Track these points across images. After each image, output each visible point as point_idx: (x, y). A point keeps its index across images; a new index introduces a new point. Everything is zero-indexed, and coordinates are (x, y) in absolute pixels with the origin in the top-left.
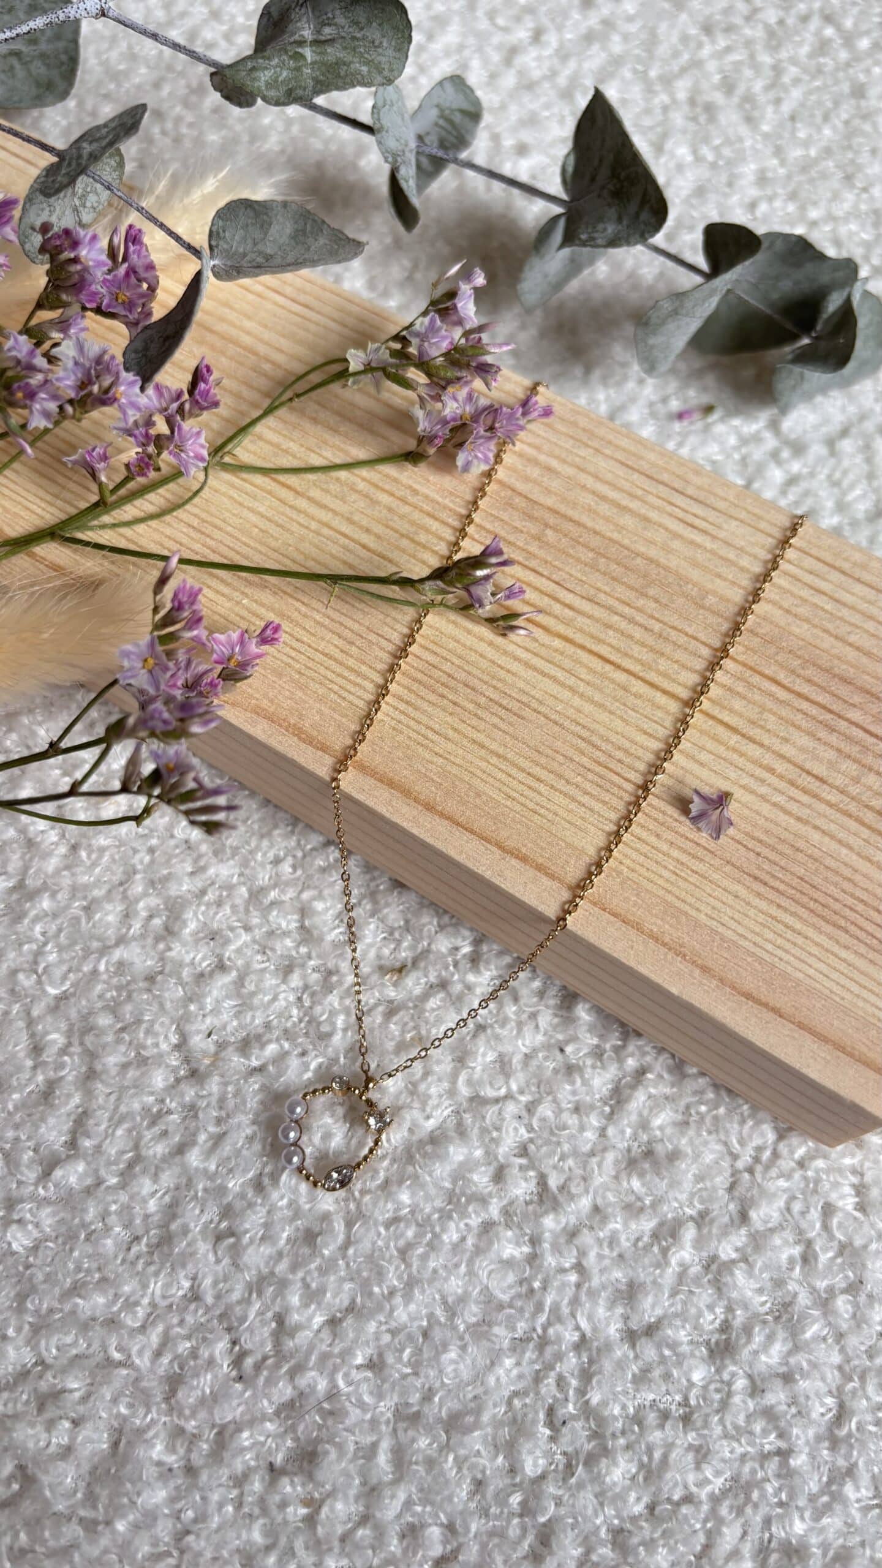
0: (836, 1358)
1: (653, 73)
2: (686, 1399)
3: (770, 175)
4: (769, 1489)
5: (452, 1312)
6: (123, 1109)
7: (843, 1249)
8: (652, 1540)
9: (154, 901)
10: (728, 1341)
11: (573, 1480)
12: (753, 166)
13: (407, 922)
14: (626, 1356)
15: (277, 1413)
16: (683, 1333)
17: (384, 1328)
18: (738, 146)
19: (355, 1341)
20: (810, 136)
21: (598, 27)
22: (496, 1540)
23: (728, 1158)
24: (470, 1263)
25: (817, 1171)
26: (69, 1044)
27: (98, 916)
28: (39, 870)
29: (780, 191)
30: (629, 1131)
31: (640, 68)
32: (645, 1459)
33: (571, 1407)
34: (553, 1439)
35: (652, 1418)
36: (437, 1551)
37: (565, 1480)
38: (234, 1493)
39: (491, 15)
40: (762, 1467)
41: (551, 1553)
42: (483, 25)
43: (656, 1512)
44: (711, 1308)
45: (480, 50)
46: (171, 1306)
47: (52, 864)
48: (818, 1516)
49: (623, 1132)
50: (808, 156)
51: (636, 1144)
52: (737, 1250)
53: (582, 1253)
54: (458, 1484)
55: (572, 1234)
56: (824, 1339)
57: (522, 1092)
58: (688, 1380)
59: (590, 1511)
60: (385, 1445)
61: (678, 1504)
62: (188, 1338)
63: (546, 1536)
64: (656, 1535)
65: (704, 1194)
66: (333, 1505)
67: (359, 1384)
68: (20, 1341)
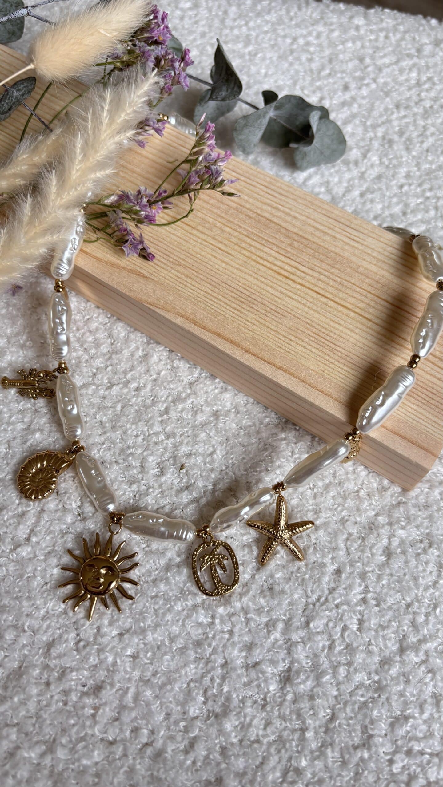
0: (335, 693)
1: (369, 123)
2: (265, 697)
3: (412, 174)
4: (294, 744)
5: (172, 640)
6: (52, 528)
7: (347, 646)
8: (238, 755)
10: (289, 676)
11: (208, 722)
12: (405, 170)
14: (243, 674)
15: (89, 668)
16: (269, 669)
17: (142, 641)
18: (400, 159)
19: (128, 644)
20: (434, 159)
21: (349, 100)
22: (170, 740)
23: (305, 597)
24: (184, 621)
25: (344, 611)
29: (415, 182)
30: (264, 578)
31: (363, 120)
32: (243, 720)
33: (215, 691)
34: (204, 703)
36: (145, 740)
38: (64, 698)
40: (292, 733)
41: (194, 750)
43: (243, 743)
44: (284, 660)
46: (54, 615)
48: (313, 759)
49: (262, 578)
50: (431, 168)
51: (266, 584)
52: (301, 638)
53: (233, 626)
54: (160, 714)
55: (230, 615)
56: (331, 683)
58: (268, 689)
59: (214, 736)
60: (132, 691)
61: (253, 742)
62: (59, 629)
63: (192, 744)
64: (241, 753)
65: (291, 611)
66: (104, 710)
67: (126, 663)
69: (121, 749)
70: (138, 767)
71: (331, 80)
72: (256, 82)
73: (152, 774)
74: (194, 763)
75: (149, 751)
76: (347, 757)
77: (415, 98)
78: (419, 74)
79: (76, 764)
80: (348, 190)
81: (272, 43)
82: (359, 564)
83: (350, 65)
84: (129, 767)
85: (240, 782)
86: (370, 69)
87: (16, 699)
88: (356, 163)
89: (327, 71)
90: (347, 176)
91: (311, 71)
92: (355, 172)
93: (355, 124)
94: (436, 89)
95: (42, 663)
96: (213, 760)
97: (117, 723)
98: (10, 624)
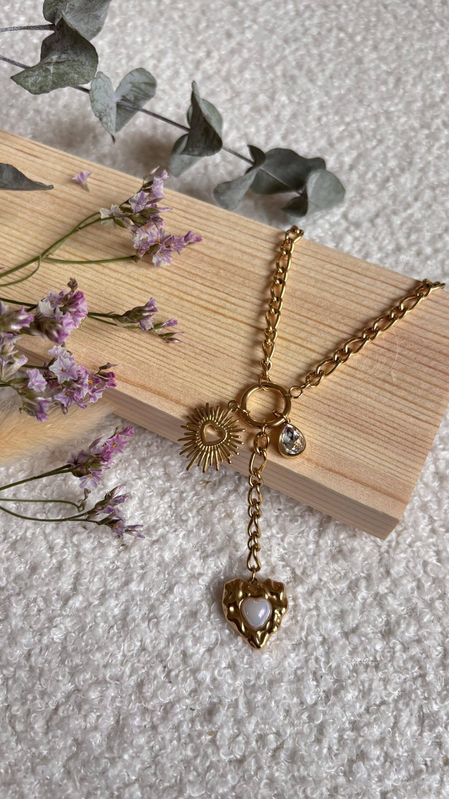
0: (439, 629)
1: (264, 65)
2: (375, 658)
3: (325, 104)
4: (419, 692)
6: (96, 568)
7: (434, 580)
8: (370, 723)
10: (389, 629)
11: (330, 703)
12: (316, 102)
14: (344, 643)
15: (190, 694)
16: (369, 629)
18: (308, 93)
19: (221, 657)
20: (340, 84)
21: (236, 47)
22: (299, 736)
23: (377, 548)
25: (418, 547)
26: (66, 543)
29: (330, 111)
30: (329, 542)
31: (257, 63)
32: (361, 687)
33: (323, 670)
34: (317, 686)
35: (361, 668)
36: (274, 746)
37: (326, 703)
38: (176, 734)
39: (186, 47)
40: (414, 683)
41: (325, 737)
42: (183, 52)
43: (370, 711)
44: (380, 616)
45: (183, 64)
46: (132, 655)
50: (340, 94)
51: (334, 548)
52: (387, 588)
53: (318, 601)
54: (279, 713)
55: (312, 592)
56: (433, 621)
57: (278, 533)
58: (375, 650)
59: (340, 715)
60: (241, 701)
61: (379, 706)
62: (143, 668)
63: (321, 729)
64: (371, 721)
65: (368, 567)
66: (222, 732)
67: (225, 676)
68: (65, 681)
69: (253, 763)
70: (277, 774)
71: (211, 32)
72: (137, 52)
73: (293, 776)
74: (330, 749)
75: (283, 755)
77: (300, 29)
78: (295, 5)
81: (137, 9)
82: (416, 498)
83: (225, 12)
84: (267, 778)
85: (382, 749)
86: (246, 11)
87: (126, 757)
88: (267, 108)
89: (203, 25)
90: (262, 123)
91: (188, 27)
92: (269, 118)
93: (251, 69)
94: (317, 15)
95: (138, 708)
96: (348, 739)
97: (240, 738)
98: (91, 681)
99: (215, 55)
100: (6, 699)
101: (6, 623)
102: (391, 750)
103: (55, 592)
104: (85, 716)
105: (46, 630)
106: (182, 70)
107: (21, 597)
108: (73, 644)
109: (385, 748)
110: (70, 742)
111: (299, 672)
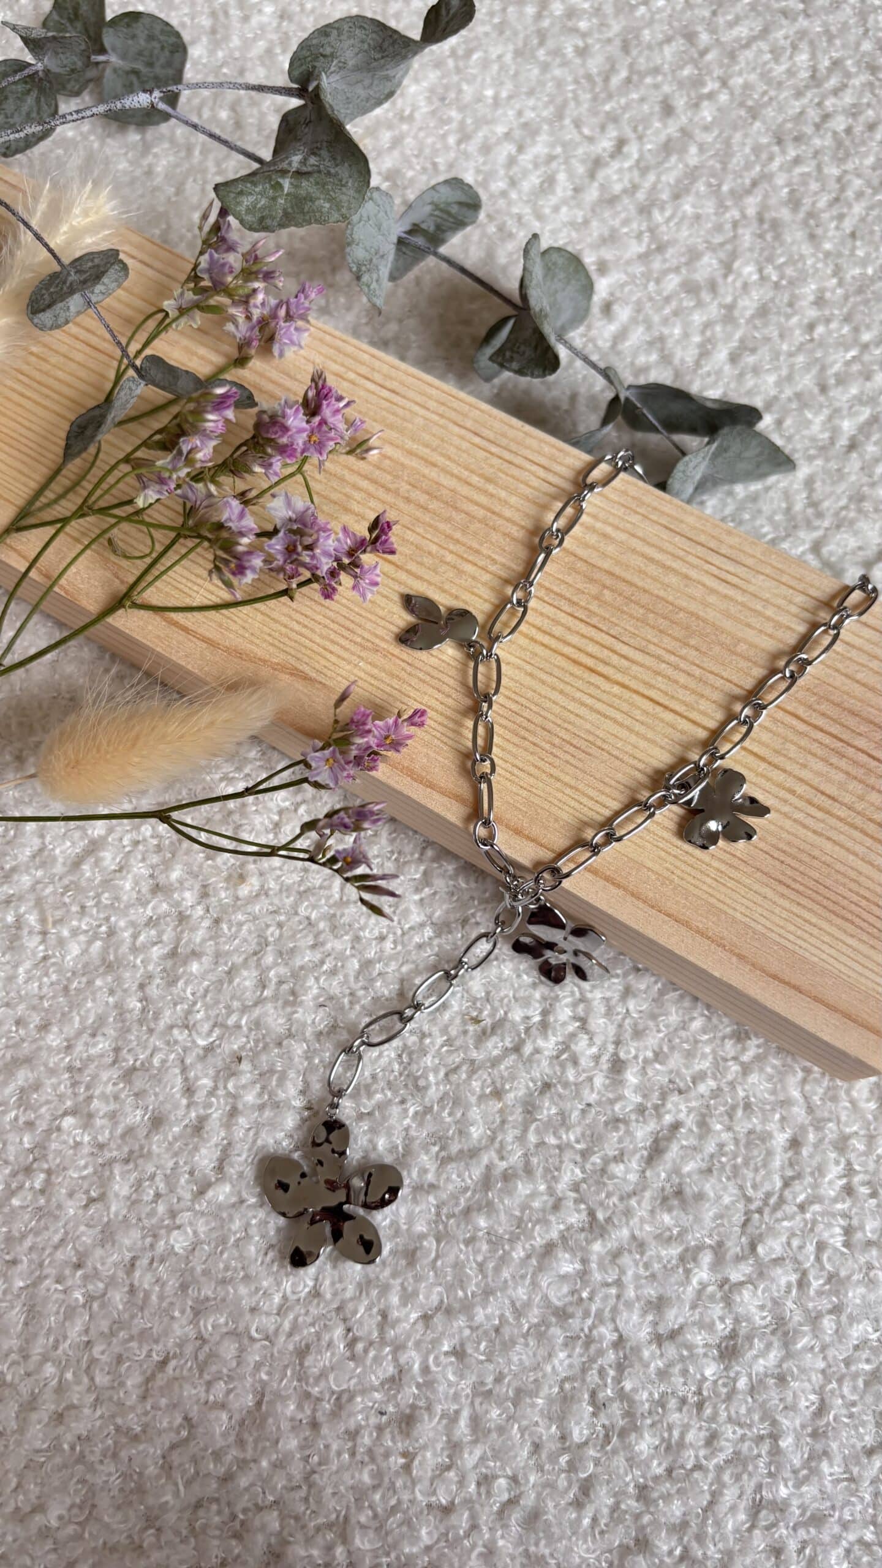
0: (820, 1365)
2: (700, 1389)
3: (827, 295)
4: (762, 1462)
5: (519, 1312)
7: (831, 1278)
8: (669, 1494)
9: (283, 970)
10: (734, 1345)
11: (609, 1448)
12: (813, 287)
13: (488, 993)
14: (653, 1354)
15: (382, 1384)
16: (699, 1338)
18: (800, 265)
19: (443, 1334)
20: (868, 254)
21: (676, 136)
22: (548, 1490)
23: (743, 1202)
24: (534, 1276)
25: (814, 1214)
26: (216, 1088)
27: (237, 980)
28: (190, 940)
29: (836, 312)
30: (663, 1175)
31: (714, 181)
32: (666, 1435)
33: (609, 1391)
34: (594, 1415)
35: (673, 1403)
36: (505, 1497)
37: (603, 1447)
38: (350, 1444)
39: (577, 124)
40: (757, 1445)
41: (591, 1502)
43: (674, 1474)
44: (722, 1319)
46: (298, 1300)
47: (199, 935)
48: (798, 1485)
49: (659, 1175)
50: (865, 274)
51: (669, 1185)
52: (745, 1275)
53: (622, 1272)
54: (522, 1448)
55: (616, 1255)
56: (812, 1348)
57: (578, 1142)
58: (702, 1375)
59: (622, 1471)
60: (465, 1414)
61: (690, 1471)
62: (313, 1324)
63: (586, 1488)
64: (673, 1492)
65: (722, 1229)
66: (424, 1457)
67: (445, 1367)
68: (184, 1322)
69: (465, 1517)
70: (501, 1543)
71: (635, 96)
72: (481, 122)
73: (526, 1551)
74: (595, 1520)
75: (515, 1517)
76: (855, 1470)
77: (813, 114)
78: (813, 56)
79: (393, 1555)
80: (704, 353)
81: (496, 20)
82: (831, 1125)
83: (668, 51)
84: (485, 1546)
85: (681, 1539)
86: (710, 57)
87: (264, 1464)
88: (713, 287)
89: (623, 74)
90: (698, 318)
91: (589, 77)
92: (713, 310)
93: (697, 193)
94: (854, 87)
95: (295, 1389)
96: (626, 1512)
97: (452, 1474)
98: (225, 1330)
99: (633, 150)
100: (87, 1331)
101: (99, 1205)
102: (694, 1545)
103: (187, 1168)
104: (209, 1384)
105: (163, 1232)
106: (562, 177)
107: (131, 1166)
108: (204, 1263)
109: (686, 1539)
110: (179, 1420)
111: (567, 1386)
